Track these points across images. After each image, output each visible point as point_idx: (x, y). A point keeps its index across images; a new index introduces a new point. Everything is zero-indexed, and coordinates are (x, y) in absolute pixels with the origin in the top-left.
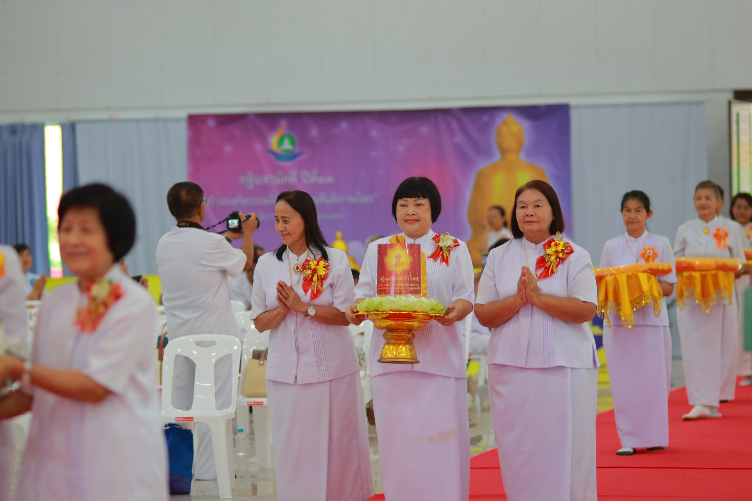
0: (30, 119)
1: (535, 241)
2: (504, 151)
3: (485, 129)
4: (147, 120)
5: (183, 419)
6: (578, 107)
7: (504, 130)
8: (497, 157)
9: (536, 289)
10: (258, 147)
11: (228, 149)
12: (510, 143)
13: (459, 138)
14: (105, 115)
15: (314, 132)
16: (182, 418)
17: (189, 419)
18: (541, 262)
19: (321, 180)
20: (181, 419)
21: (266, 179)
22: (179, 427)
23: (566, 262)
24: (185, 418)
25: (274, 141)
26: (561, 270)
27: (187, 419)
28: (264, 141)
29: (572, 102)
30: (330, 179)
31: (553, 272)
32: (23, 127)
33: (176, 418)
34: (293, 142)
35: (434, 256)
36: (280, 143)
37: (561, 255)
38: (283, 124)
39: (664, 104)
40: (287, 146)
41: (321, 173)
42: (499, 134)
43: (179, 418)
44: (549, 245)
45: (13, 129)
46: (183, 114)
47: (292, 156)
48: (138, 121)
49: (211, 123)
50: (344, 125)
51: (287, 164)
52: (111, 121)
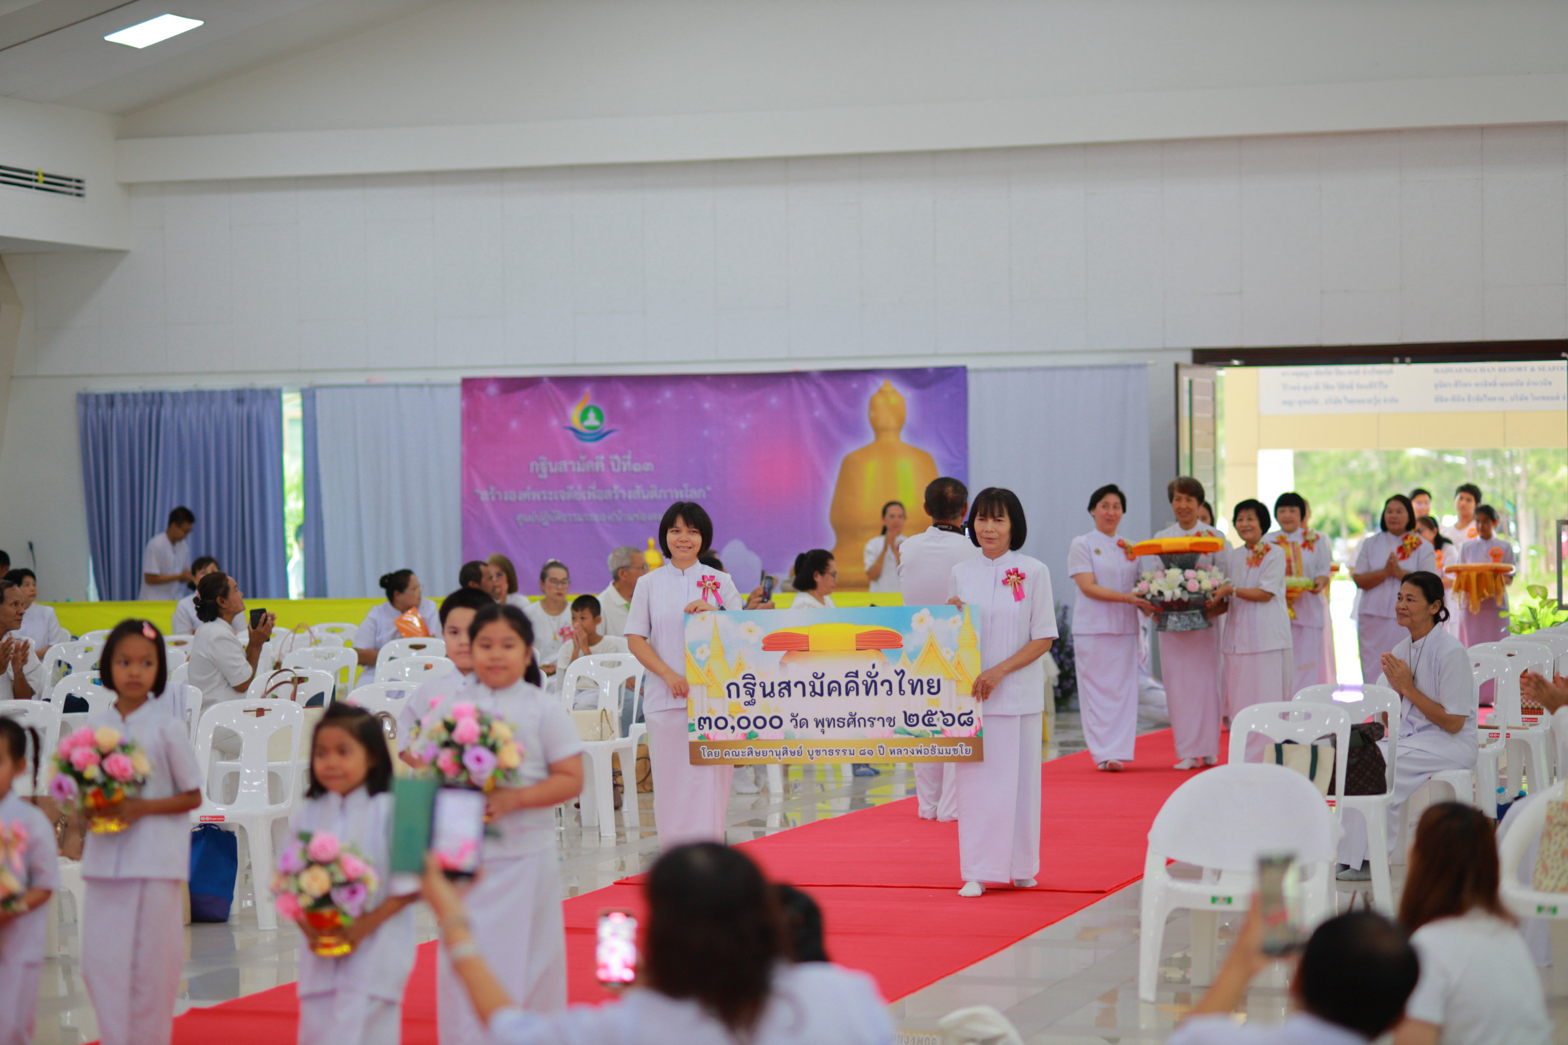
0: (262, 382)
1: (1396, 533)
2: (878, 430)
3: (854, 400)
4: (408, 386)
5: (211, 819)
6: (978, 371)
7: (880, 401)
8: (871, 437)
9: (1398, 568)
10: (554, 422)
11: (514, 424)
12: (887, 419)
13: (820, 412)
14: (360, 379)
15: (628, 403)
16: (209, 817)
17: (218, 819)
18: (1400, 549)
19: (637, 468)
20: (208, 819)
21: (564, 465)
22: (216, 828)
23: (1417, 550)
24: (212, 817)
25: (574, 414)
26: (1414, 556)
27: (215, 819)
28: (563, 415)
29: (970, 364)
30: (648, 467)
31: (1408, 556)
32: (253, 392)
33: (201, 817)
34: (600, 417)
35: (1304, 546)
36: (584, 417)
37: (1414, 545)
38: (588, 390)
39: (1092, 368)
40: (592, 421)
41: (636, 459)
42: (873, 406)
43: (205, 817)
44: (1406, 538)
45: (240, 396)
46: (456, 377)
47: (599, 435)
48: (397, 386)
49: (492, 390)
50: (668, 394)
51: (591, 445)
52: (368, 386)
